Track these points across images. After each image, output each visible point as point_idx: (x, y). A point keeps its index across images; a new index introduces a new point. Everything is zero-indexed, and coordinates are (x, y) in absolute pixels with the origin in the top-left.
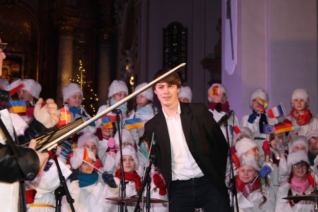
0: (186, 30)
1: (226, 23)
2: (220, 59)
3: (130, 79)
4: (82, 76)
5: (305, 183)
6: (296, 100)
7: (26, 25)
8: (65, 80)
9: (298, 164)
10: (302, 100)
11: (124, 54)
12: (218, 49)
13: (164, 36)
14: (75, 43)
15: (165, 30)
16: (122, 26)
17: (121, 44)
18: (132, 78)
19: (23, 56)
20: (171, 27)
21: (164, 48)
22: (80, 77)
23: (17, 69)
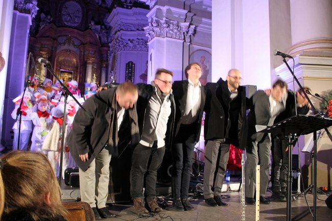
0: (134, 64)
1: (149, 62)
2: (147, 75)
4: (95, 80)
7: (75, 60)
11: (111, 72)
12: (147, 71)
13: (126, 66)
14: (93, 68)
15: (126, 64)
16: (110, 62)
17: (110, 69)
19: (73, 72)
20: (129, 63)
21: (126, 71)
23: (70, 76)
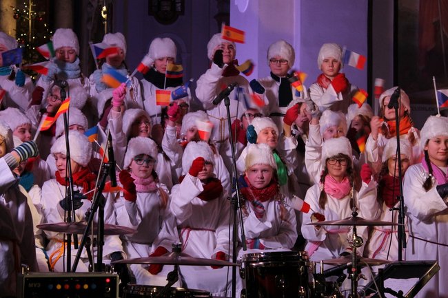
3: (102, 9)
4: (31, 4)
5: (344, 184)
6: (326, 61)
8: (7, 10)
9: (334, 158)
10: (334, 61)
18: (104, 8)
22: (28, 5)
